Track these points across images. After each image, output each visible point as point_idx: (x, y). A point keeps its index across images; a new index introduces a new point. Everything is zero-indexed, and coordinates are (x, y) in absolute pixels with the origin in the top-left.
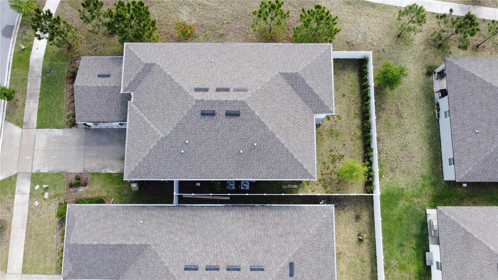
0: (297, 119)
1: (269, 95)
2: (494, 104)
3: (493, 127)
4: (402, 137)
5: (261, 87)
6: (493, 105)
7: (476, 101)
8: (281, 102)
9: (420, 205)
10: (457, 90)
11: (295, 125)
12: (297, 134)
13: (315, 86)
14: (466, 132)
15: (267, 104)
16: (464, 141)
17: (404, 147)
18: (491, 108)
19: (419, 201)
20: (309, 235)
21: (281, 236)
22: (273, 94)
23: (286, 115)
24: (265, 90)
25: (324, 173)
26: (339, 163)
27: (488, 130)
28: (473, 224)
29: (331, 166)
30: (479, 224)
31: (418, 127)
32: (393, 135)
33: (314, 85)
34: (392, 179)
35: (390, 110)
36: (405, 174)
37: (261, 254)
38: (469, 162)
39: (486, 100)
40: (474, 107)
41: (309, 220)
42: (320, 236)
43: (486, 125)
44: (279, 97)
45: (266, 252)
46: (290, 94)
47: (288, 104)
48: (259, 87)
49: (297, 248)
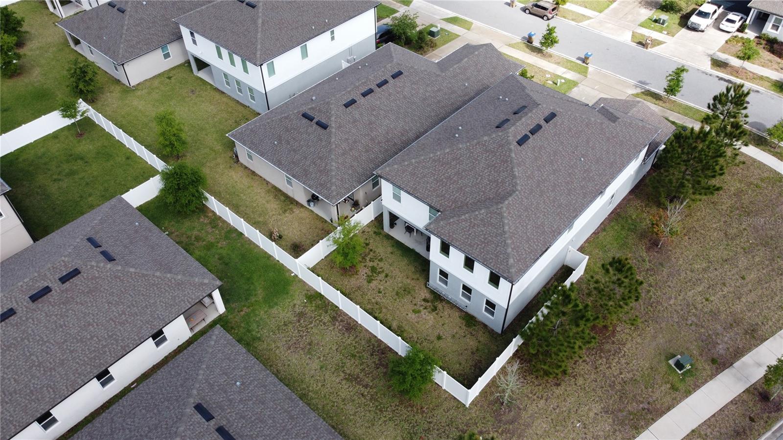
0: (450, 185)
1: (498, 163)
2: (244, 428)
3: (221, 399)
4: (324, 356)
5: (512, 158)
6: (244, 425)
7: (271, 421)
8: (481, 174)
9: (236, 310)
10: (310, 424)
11: (445, 178)
12: (434, 176)
13: (472, 220)
14: (252, 379)
15: (489, 156)
16: (245, 368)
17: (310, 348)
18: (244, 421)
19: (241, 313)
20: (332, 159)
21: (355, 142)
22: (496, 170)
23: (463, 174)
24: (507, 161)
25: (371, 253)
26: (366, 273)
27: (225, 392)
28: (167, 289)
29: (371, 264)
30: (160, 294)
31: (314, 387)
32: (337, 349)
33: (475, 219)
34: (295, 305)
35: (369, 374)
36: (283, 323)
37: (357, 116)
38: (220, 348)
39: (260, 428)
40: (269, 413)
41: (344, 174)
42: (321, 171)
43: (232, 397)
44: (489, 175)
45: (355, 121)
46: (483, 191)
47: (474, 182)
48: (513, 155)
49: (333, 140)
